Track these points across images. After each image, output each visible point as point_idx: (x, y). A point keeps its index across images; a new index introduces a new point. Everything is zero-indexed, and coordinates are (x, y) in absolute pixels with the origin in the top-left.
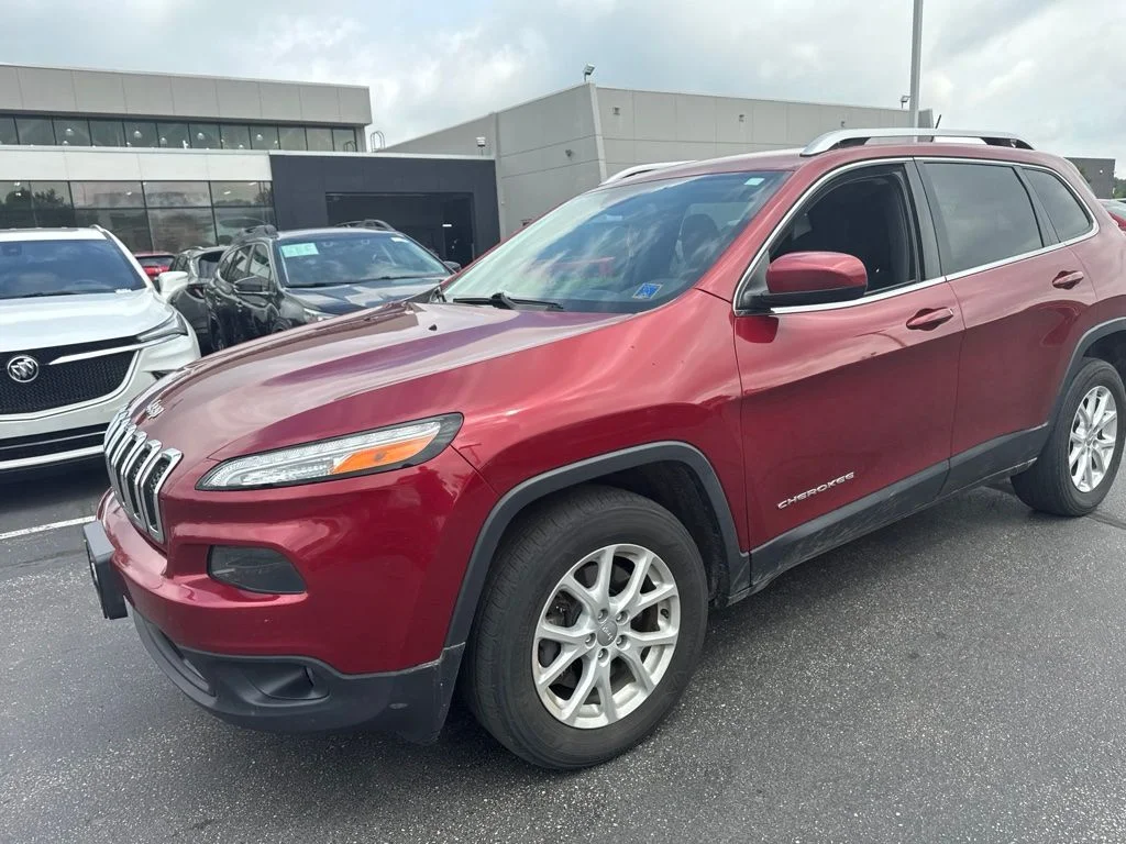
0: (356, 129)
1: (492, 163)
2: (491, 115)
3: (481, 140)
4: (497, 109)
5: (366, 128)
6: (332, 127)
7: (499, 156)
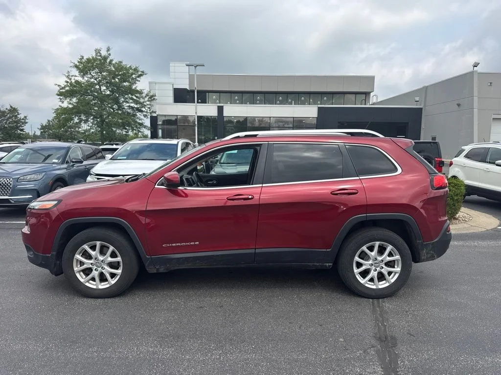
0: (367, 94)
1: (421, 109)
2: (423, 87)
3: (417, 99)
4: (426, 85)
5: (371, 93)
6: (356, 93)
7: (425, 106)
